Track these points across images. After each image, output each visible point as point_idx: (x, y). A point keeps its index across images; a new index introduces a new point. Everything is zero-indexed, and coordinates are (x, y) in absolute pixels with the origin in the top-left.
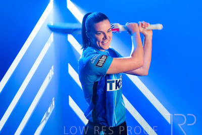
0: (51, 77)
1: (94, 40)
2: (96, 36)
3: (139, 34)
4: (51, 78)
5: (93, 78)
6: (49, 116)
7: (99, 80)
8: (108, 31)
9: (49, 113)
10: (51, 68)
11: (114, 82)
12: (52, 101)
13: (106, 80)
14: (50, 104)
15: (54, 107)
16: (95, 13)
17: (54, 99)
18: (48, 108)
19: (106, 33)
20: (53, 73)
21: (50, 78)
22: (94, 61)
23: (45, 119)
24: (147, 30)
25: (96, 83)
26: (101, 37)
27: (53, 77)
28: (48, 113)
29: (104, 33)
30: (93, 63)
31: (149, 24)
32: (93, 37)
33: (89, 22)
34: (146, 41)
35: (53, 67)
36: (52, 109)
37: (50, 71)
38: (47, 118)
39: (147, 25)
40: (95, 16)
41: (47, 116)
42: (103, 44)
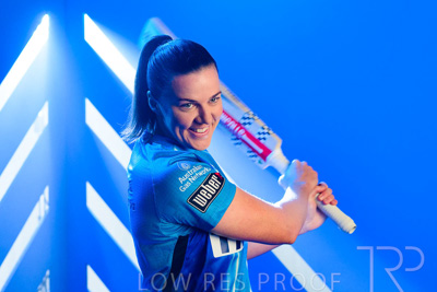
2: (177, 111)
8: (213, 99)
10: (42, 192)
19: (205, 105)
21: (40, 218)
26: (190, 115)
27: (49, 216)
29: (198, 105)
35: (47, 190)
40: (176, 51)
42: (193, 136)
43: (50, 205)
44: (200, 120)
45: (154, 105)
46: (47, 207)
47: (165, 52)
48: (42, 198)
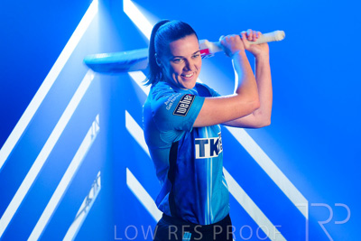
0: (95, 135)
2: (173, 64)
3: (244, 54)
4: (94, 138)
5: (169, 136)
6: (91, 204)
7: (180, 138)
9: (91, 200)
11: (207, 142)
12: (96, 178)
13: (193, 139)
14: (92, 182)
15: (99, 188)
17: (99, 173)
18: (89, 190)
19: (189, 59)
20: (98, 128)
21: (92, 136)
22: (170, 105)
23: (84, 209)
24: (259, 44)
25: (175, 145)
27: (99, 134)
28: (89, 200)
30: (168, 108)
31: (259, 33)
32: (166, 65)
34: (260, 65)
35: (97, 118)
36: (97, 192)
37: (94, 123)
38: (88, 209)
39: (258, 35)
41: (87, 204)
42: (184, 79)
45: (159, 62)
47: (165, 29)
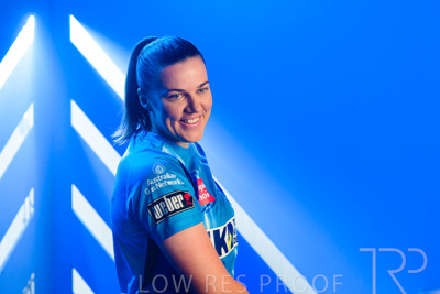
1: (159, 114)
2: (165, 102)
8: (200, 90)
10: (27, 194)
16: (163, 41)
19: (193, 94)
26: (179, 106)
29: (187, 95)
32: (156, 104)
33: (146, 64)
42: (184, 127)
43: (35, 207)
44: (189, 110)
46: (32, 210)
48: (27, 200)
